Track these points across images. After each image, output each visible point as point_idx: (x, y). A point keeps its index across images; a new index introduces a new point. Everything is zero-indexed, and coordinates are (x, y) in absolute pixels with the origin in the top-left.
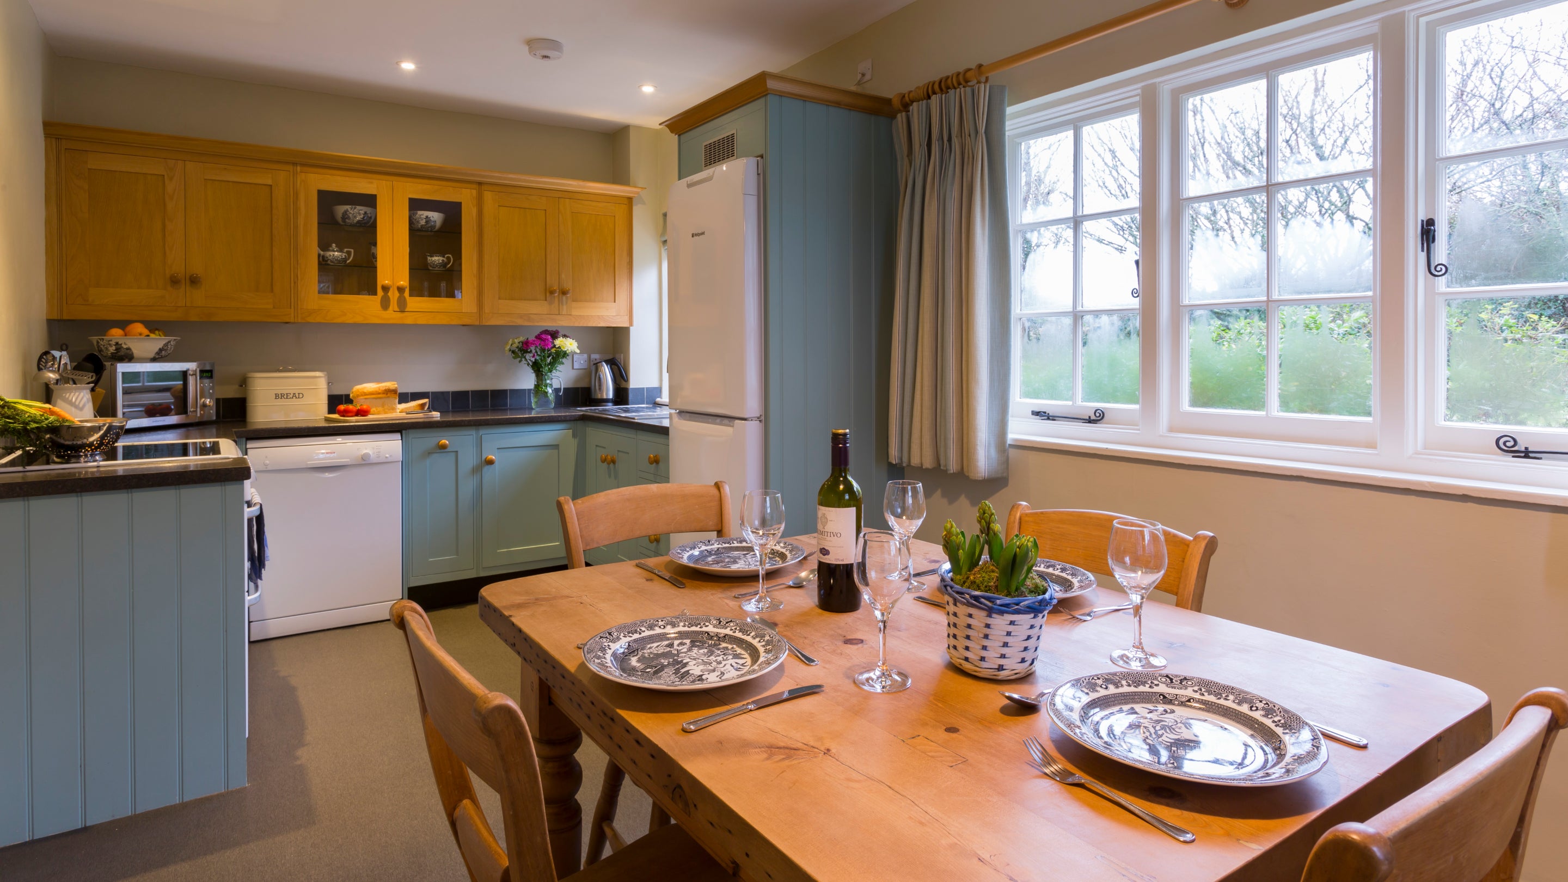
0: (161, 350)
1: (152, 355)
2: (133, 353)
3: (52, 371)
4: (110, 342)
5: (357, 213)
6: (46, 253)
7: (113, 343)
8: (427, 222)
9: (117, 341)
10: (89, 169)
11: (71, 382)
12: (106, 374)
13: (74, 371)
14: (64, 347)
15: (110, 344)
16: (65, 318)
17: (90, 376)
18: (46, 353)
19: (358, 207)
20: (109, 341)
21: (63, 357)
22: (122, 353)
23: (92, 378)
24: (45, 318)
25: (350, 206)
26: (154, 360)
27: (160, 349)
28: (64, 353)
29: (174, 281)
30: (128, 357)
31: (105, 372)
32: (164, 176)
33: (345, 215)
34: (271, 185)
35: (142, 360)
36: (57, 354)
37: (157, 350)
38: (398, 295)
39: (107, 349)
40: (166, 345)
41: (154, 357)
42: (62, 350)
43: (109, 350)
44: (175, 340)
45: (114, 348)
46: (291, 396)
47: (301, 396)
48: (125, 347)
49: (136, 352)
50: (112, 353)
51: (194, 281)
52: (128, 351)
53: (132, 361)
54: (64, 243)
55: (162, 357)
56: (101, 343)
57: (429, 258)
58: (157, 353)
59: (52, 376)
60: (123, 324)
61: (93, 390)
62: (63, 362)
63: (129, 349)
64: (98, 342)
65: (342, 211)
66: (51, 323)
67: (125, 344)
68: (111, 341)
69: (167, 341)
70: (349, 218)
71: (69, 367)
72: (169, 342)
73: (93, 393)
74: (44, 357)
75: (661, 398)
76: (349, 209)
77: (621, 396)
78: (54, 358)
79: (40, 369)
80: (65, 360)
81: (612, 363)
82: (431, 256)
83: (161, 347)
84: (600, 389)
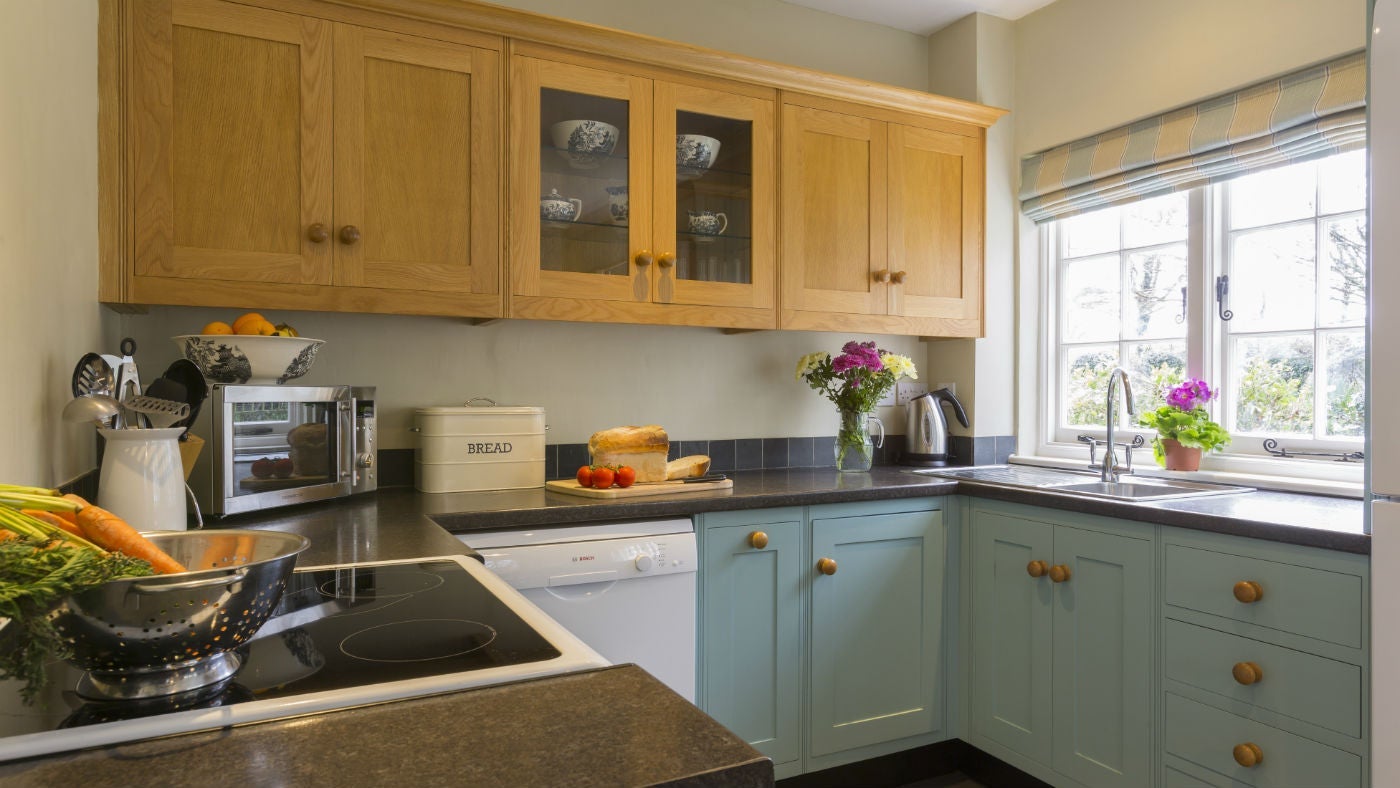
0: (296, 362)
1: (282, 371)
2: (249, 367)
3: (103, 398)
4: (211, 346)
5: (598, 131)
6: (99, 178)
7: (216, 346)
8: (698, 154)
9: (223, 343)
10: (174, 25)
11: (141, 423)
12: (206, 404)
13: (148, 399)
14: (128, 347)
15: (210, 350)
16: (131, 300)
17: (179, 410)
18: (91, 358)
19: (599, 124)
20: (209, 343)
21: (126, 368)
22: (230, 367)
23: (183, 414)
24: (96, 299)
25: (586, 122)
26: (283, 381)
27: (295, 360)
28: (128, 360)
29: (314, 237)
30: (240, 373)
31: (205, 400)
32: (299, 46)
33: (576, 136)
34: (470, 75)
35: (264, 379)
36: (114, 361)
37: (289, 362)
38: (661, 274)
39: (204, 358)
40: (304, 353)
41: (285, 376)
42: (124, 353)
43: (208, 362)
44: (318, 344)
45: (217, 356)
46: (493, 448)
47: (508, 448)
48: (236, 354)
49: (255, 366)
50: (214, 367)
51: (346, 238)
52: (242, 363)
53: (248, 382)
54: (131, 161)
55: (296, 377)
56: (195, 346)
57: (692, 218)
58: (291, 369)
59: (104, 410)
60: (233, 316)
61: (182, 439)
62: (124, 381)
63: (243, 359)
64: (189, 346)
65: (574, 129)
66: (108, 307)
67: (237, 349)
68: (212, 343)
69: (306, 345)
70: (581, 142)
71: (138, 390)
72: (310, 348)
73: (183, 444)
74: (88, 366)
75: (1016, 454)
76: (584, 127)
77: (960, 450)
78: (106, 368)
79: (77, 393)
80: (131, 374)
81: (943, 396)
82: (696, 215)
83: (296, 355)
84: (928, 439)
